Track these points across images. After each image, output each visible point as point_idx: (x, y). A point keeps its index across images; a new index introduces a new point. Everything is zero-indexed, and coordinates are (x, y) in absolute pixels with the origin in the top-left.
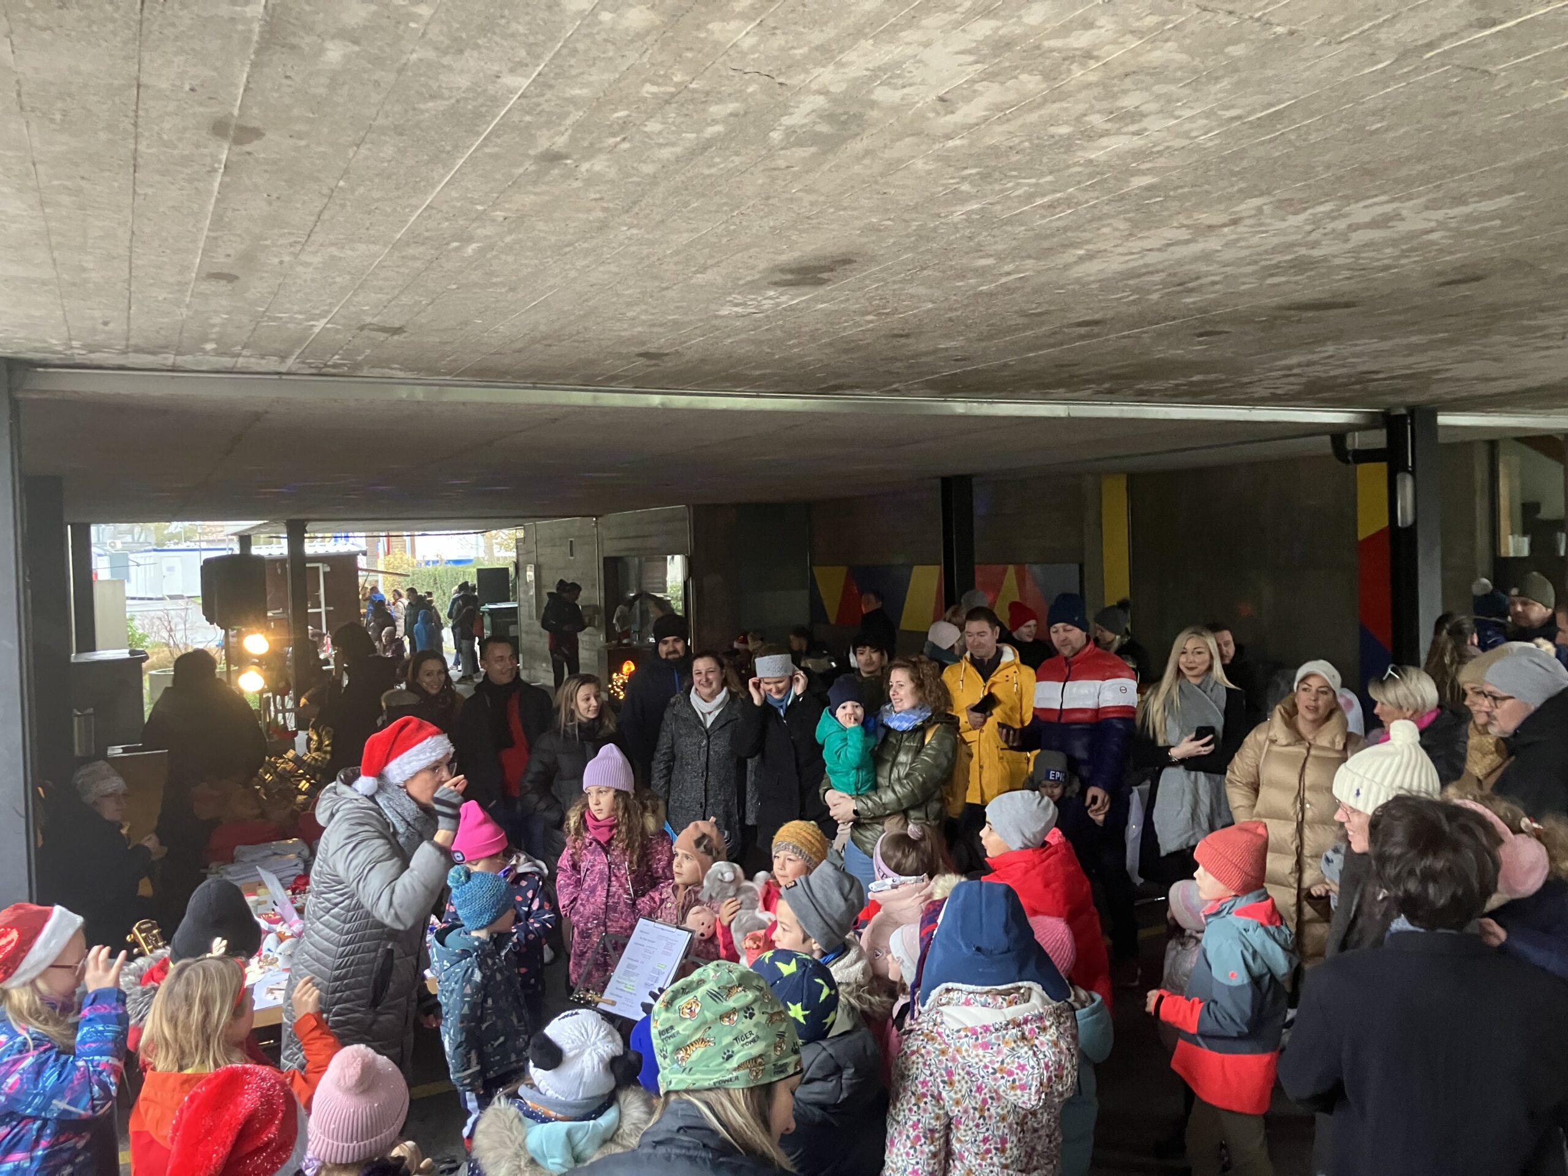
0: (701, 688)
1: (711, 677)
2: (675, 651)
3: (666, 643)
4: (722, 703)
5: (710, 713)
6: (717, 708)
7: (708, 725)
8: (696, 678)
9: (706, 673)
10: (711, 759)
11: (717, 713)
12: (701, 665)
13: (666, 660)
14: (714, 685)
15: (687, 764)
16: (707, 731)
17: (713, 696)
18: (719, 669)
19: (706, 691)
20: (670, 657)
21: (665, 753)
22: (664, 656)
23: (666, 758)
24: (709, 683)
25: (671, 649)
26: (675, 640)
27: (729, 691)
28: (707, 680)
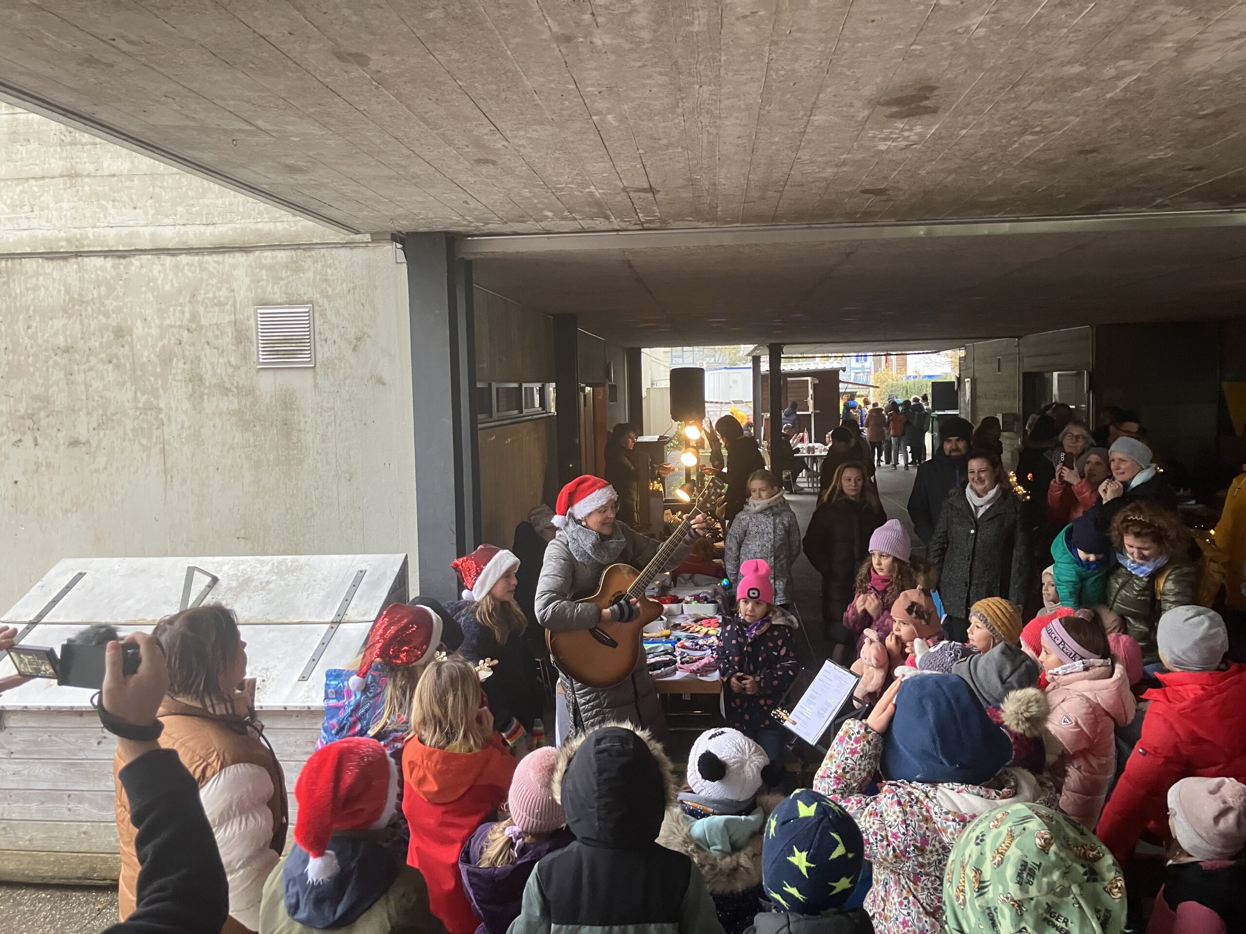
0: (974, 485)
1: (983, 475)
2: (957, 449)
3: (950, 441)
4: (993, 498)
5: (982, 506)
6: (988, 502)
7: (979, 515)
8: (970, 476)
9: (979, 472)
10: (977, 545)
11: (988, 507)
12: (974, 464)
13: (950, 456)
14: (987, 482)
15: (957, 548)
16: (976, 522)
17: (986, 491)
18: (991, 468)
19: (979, 487)
20: (953, 454)
21: (940, 537)
22: (947, 453)
23: (941, 540)
24: (981, 481)
25: (954, 447)
26: (958, 440)
27: (1001, 488)
28: (979, 478)
